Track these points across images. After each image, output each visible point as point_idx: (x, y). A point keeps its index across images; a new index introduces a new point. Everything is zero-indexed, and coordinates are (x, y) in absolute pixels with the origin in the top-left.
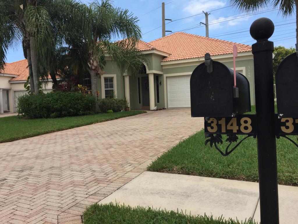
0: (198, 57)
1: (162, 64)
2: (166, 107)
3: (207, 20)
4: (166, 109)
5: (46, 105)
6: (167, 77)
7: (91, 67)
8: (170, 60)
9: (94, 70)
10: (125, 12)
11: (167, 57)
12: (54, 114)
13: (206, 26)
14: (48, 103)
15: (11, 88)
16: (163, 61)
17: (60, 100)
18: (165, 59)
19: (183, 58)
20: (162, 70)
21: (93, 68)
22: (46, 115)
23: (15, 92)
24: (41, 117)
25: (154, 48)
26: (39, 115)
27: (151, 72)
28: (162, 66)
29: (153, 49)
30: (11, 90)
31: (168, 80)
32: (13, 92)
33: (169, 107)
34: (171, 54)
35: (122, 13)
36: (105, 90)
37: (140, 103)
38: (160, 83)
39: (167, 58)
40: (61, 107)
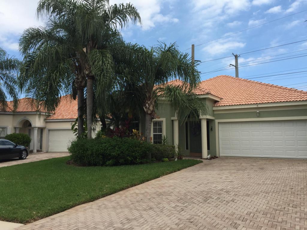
0: (257, 103)
1: (215, 109)
2: (217, 156)
3: (237, 62)
4: (217, 157)
5: (103, 152)
6: (218, 123)
7: (147, 111)
8: (223, 105)
9: (150, 114)
10: (185, 55)
11: (219, 101)
12: (111, 161)
13: (236, 68)
14: (105, 150)
15: (46, 126)
16: (216, 105)
17: (117, 146)
18: (217, 103)
19: (238, 104)
20: (214, 115)
21: (149, 112)
22: (101, 163)
23: (49, 130)
24: (95, 165)
25: (210, 92)
26: (93, 162)
27: (204, 118)
28: (214, 111)
29: (208, 94)
30: (46, 129)
31: (220, 126)
32: (48, 131)
33: (221, 155)
34: (223, 99)
35: (182, 57)
36: (154, 135)
37: (187, 148)
38: (212, 129)
39: (219, 103)
40: (119, 155)
